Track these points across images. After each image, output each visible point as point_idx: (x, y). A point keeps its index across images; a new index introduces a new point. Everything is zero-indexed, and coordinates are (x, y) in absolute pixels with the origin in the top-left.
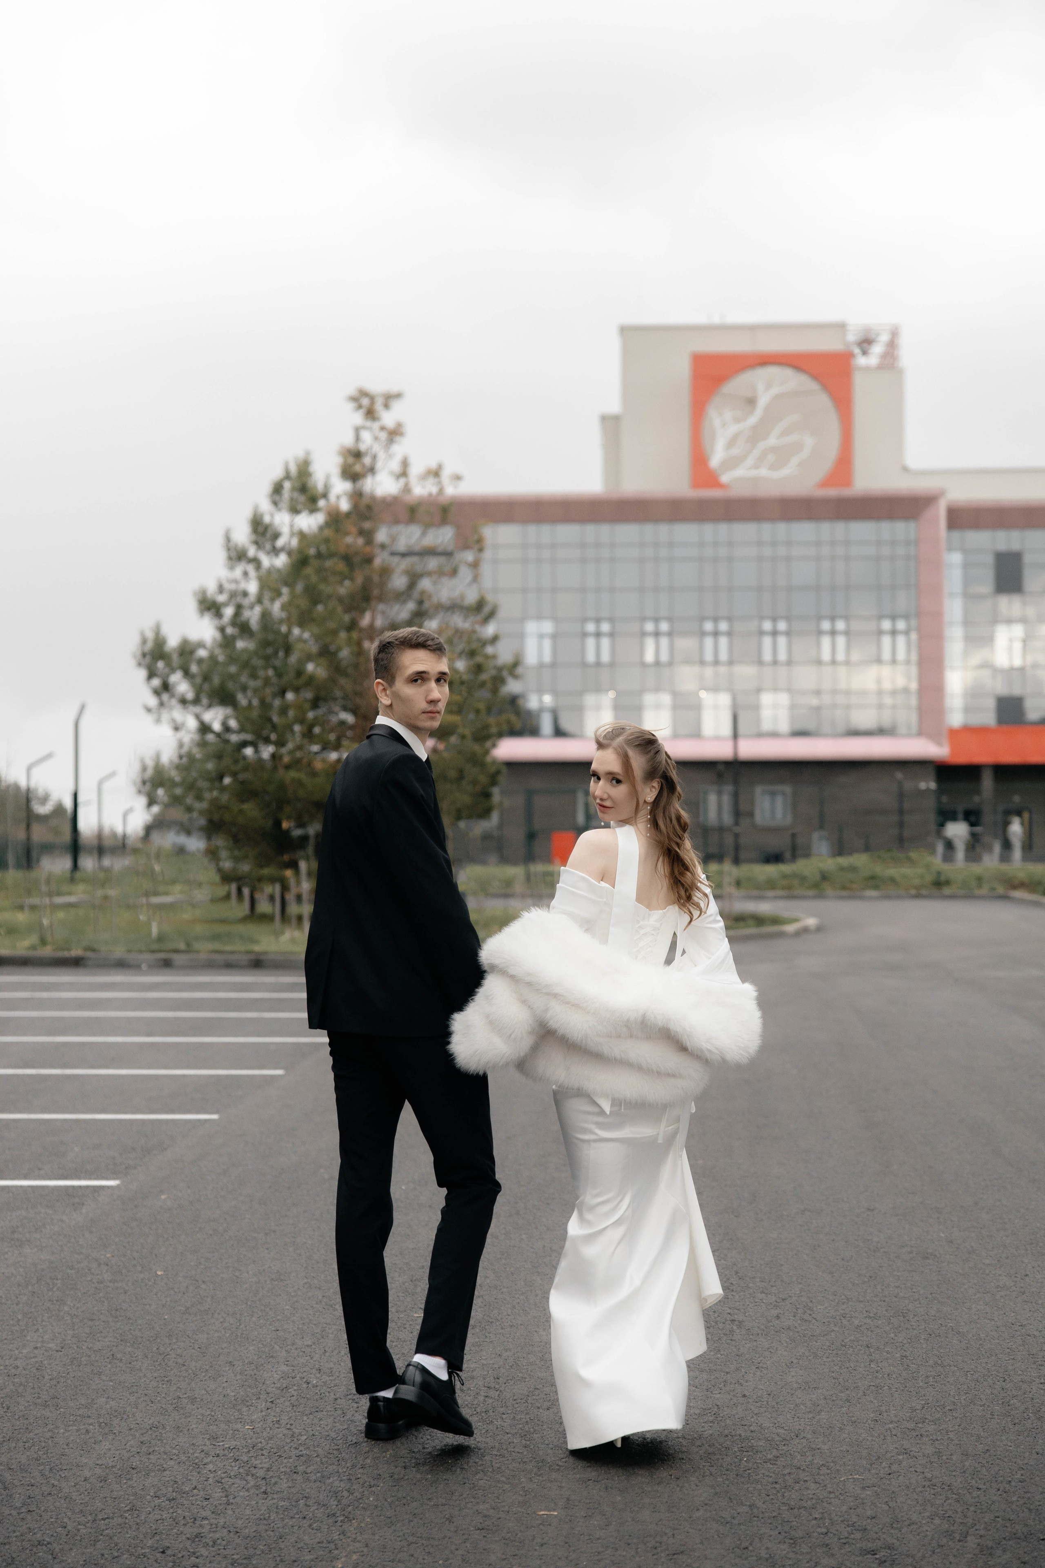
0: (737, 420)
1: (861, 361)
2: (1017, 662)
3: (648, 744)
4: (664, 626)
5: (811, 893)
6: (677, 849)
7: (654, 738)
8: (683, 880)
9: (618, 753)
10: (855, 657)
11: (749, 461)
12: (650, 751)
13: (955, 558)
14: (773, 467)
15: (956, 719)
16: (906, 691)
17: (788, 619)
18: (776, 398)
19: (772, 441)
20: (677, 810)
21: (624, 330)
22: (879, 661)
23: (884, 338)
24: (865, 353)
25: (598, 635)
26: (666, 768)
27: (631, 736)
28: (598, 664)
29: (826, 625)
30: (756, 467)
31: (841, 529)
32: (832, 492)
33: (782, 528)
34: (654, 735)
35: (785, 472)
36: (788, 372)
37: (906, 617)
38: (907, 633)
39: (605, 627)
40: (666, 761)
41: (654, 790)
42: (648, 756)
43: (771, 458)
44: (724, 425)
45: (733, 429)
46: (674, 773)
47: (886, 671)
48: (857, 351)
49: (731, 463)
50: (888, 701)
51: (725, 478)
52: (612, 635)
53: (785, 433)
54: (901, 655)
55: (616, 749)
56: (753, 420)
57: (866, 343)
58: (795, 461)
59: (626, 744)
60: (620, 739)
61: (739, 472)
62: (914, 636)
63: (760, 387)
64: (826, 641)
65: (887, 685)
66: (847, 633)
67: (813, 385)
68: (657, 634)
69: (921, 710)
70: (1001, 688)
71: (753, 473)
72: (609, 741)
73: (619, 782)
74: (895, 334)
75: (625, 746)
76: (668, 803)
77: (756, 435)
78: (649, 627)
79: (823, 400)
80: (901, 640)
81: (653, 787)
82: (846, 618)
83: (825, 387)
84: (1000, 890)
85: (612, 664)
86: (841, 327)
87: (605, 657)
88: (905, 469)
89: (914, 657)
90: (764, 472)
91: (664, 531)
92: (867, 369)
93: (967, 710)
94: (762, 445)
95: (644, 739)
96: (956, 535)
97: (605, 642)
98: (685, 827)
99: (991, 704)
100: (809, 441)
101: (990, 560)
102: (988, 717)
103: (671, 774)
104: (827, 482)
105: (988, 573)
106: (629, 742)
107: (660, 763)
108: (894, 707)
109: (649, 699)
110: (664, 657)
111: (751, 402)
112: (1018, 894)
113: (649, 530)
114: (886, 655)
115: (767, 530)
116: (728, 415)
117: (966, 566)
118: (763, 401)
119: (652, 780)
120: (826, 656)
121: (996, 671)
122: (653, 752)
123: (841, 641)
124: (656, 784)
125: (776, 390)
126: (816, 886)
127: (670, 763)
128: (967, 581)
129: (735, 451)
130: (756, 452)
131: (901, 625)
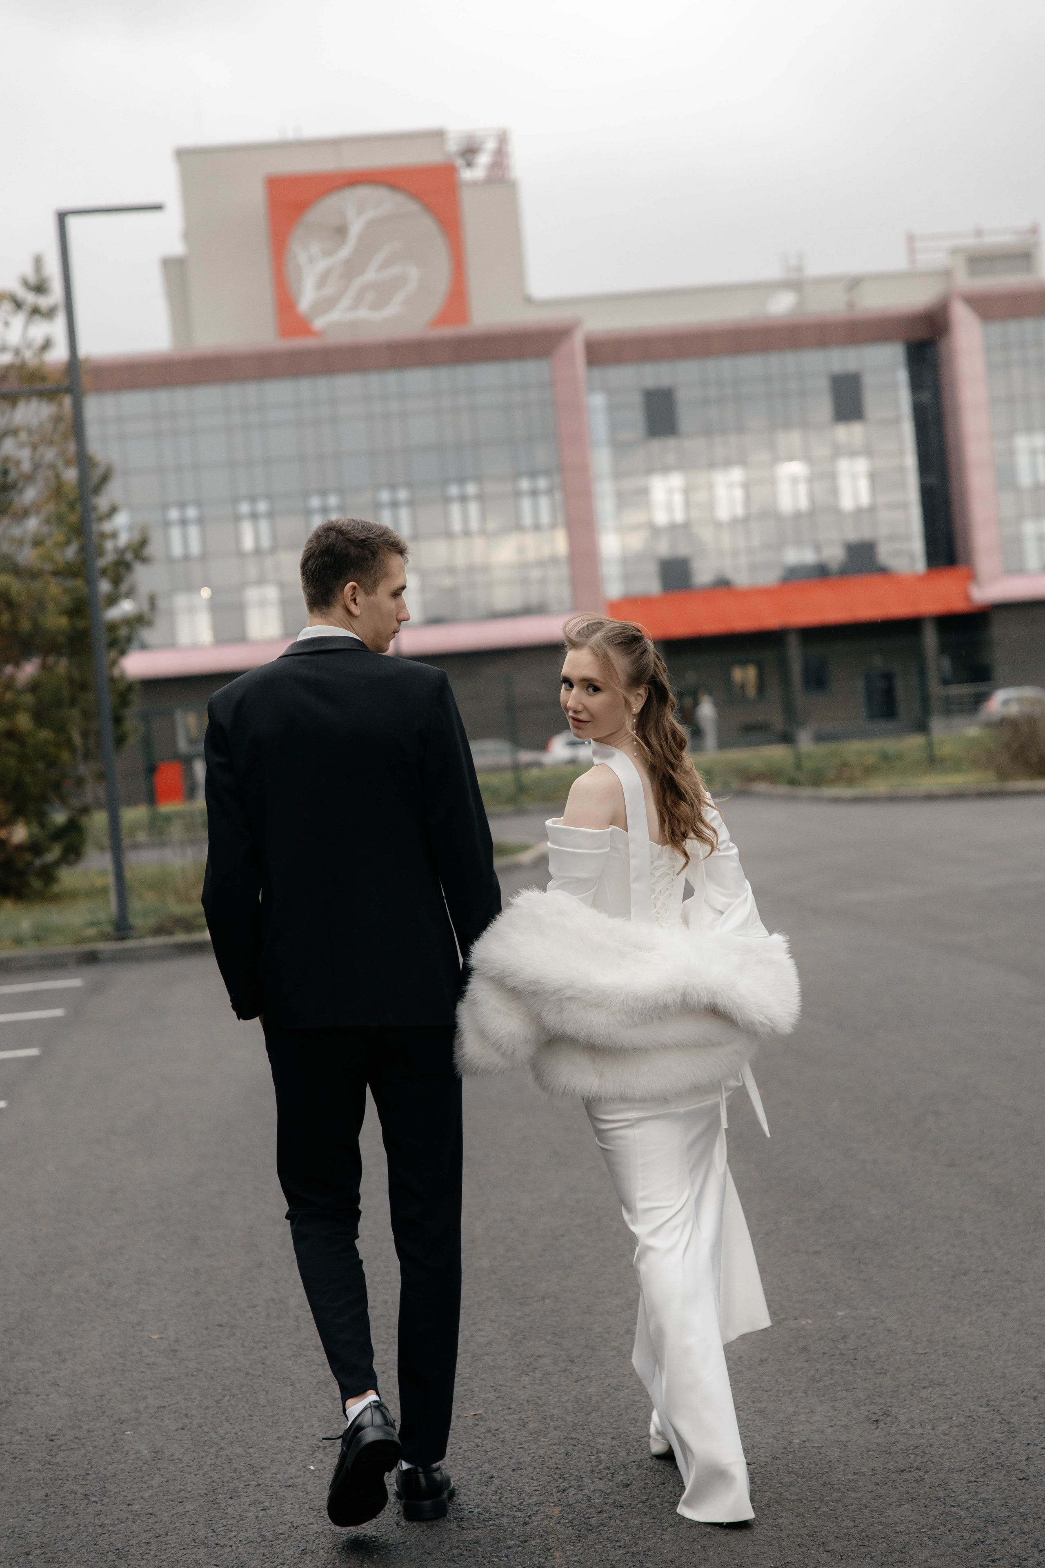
0: (327, 253)
1: (467, 175)
2: (679, 517)
3: (632, 642)
4: (262, 507)
5: (508, 808)
6: (672, 773)
7: (639, 634)
8: (676, 812)
9: (596, 655)
10: (491, 525)
11: (345, 302)
12: (634, 651)
13: (597, 401)
14: (376, 306)
15: (614, 590)
16: (554, 560)
17: (409, 485)
18: (371, 224)
19: (371, 275)
20: (672, 725)
21: (183, 155)
22: (519, 527)
23: (491, 145)
24: (469, 165)
25: (184, 522)
26: (655, 671)
27: (611, 632)
28: (186, 558)
29: (454, 490)
30: (355, 306)
31: (461, 375)
32: (448, 331)
33: (392, 379)
34: (639, 631)
35: (391, 310)
36: (382, 193)
37: (547, 473)
38: (550, 491)
39: (192, 513)
40: (655, 663)
41: (640, 698)
42: (633, 657)
43: (370, 296)
44: (311, 260)
45: (322, 265)
46: (665, 676)
47: (530, 540)
48: (459, 162)
49: (326, 305)
50: (535, 574)
51: (319, 323)
52: (201, 521)
53: (383, 266)
54: (545, 517)
55: (592, 648)
56: (345, 252)
57: (470, 152)
58: (399, 298)
59: (606, 642)
60: (598, 636)
61: (335, 316)
62: (558, 496)
63: (351, 212)
64: (455, 510)
65: (531, 555)
66: (480, 497)
67: (412, 206)
68: (254, 516)
69: (575, 582)
70: (664, 549)
71: (350, 316)
72: (583, 639)
73: (597, 689)
74: (503, 139)
75: (605, 646)
76: (660, 716)
77: (351, 269)
78: (244, 508)
79: (427, 224)
80: (544, 503)
81: (639, 695)
82: (478, 479)
83: (429, 208)
84: (736, 785)
85: (204, 557)
86: (439, 135)
87: (195, 548)
88: (529, 300)
89: (560, 518)
90: (363, 313)
91: (251, 392)
92: (474, 184)
93: (626, 578)
94: (358, 282)
95: (627, 636)
96: (597, 373)
97: (194, 532)
98: (681, 744)
99: (652, 569)
100: (414, 273)
101: (637, 399)
102: (652, 586)
103: (662, 679)
104: (442, 319)
105: (636, 417)
106: (608, 640)
107: (648, 664)
108: (543, 581)
109: (252, 594)
110: (266, 542)
111: (341, 231)
112: (761, 787)
113: (234, 393)
114: (527, 519)
115: (375, 381)
116: (315, 248)
117: (611, 408)
118: (355, 229)
119: (638, 686)
120: (457, 525)
121: (655, 531)
122: (639, 651)
123: (473, 508)
124: (642, 691)
125: (370, 214)
126: (512, 799)
127: (659, 665)
128: (614, 427)
129: (329, 290)
130: (351, 293)
131: (542, 483)
